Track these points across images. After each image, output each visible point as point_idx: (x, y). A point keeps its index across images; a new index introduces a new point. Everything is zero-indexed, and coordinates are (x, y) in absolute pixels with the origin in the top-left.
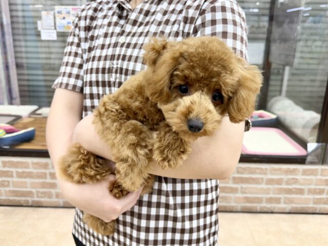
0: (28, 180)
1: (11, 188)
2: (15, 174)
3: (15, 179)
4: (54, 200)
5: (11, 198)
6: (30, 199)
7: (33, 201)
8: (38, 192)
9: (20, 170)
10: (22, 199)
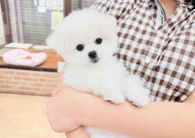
0: (29, 82)
1: (20, 85)
2: (22, 79)
3: (22, 81)
4: (41, 92)
5: (20, 90)
6: (29, 91)
7: (31, 92)
8: (33, 88)
9: (25, 77)
10: (25, 91)
